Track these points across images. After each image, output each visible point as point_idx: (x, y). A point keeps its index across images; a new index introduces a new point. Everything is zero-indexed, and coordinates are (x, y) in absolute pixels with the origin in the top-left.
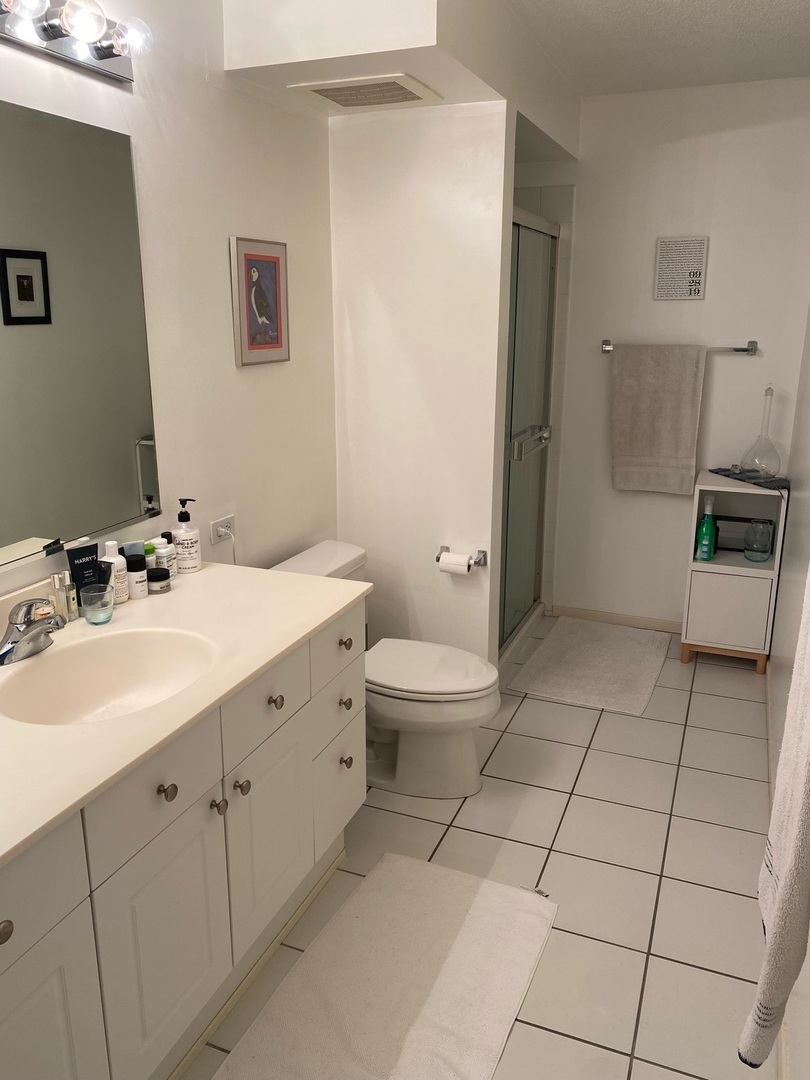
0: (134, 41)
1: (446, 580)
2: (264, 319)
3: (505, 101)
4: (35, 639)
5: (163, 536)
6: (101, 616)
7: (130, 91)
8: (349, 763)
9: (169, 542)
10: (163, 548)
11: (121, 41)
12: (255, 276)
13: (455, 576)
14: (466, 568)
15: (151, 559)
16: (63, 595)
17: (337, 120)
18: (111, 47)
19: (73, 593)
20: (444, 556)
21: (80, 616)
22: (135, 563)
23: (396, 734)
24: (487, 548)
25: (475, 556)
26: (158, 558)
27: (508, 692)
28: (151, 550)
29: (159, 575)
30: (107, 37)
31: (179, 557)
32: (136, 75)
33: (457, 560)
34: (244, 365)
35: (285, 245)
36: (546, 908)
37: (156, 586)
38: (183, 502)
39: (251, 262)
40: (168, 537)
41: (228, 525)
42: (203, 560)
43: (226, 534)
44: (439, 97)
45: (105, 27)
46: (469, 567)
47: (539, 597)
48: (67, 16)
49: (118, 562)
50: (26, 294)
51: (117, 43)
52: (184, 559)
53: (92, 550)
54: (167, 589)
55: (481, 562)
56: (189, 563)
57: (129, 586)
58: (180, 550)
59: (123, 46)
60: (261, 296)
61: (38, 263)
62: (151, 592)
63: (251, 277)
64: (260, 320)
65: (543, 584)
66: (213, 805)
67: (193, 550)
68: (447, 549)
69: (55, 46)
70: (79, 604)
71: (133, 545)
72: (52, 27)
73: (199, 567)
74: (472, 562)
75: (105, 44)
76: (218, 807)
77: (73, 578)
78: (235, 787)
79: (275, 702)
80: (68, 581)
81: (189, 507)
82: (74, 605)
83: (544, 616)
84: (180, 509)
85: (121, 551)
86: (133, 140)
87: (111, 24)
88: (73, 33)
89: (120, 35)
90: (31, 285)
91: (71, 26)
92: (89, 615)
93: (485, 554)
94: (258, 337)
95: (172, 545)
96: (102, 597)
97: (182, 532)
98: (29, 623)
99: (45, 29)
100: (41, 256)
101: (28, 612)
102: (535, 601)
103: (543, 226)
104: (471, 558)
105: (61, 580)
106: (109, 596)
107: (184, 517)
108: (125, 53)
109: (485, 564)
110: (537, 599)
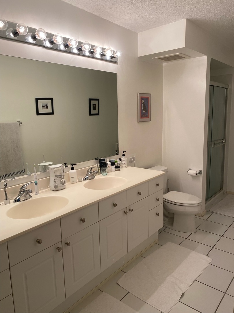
0: (118, 54)
1: (190, 177)
2: (145, 111)
3: (207, 56)
4: (92, 176)
5: (119, 159)
6: (105, 174)
7: (117, 64)
8: (158, 214)
9: (120, 160)
10: (119, 162)
11: (116, 55)
12: (143, 102)
13: (193, 176)
14: (195, 174)
15: (116, 164)
16: (98, 169)
17: (165, 64)
18: (114, 56)
19: (100, 169)
20: (190, 171)
21: (101, 174)
22: (113, 164)
23: (174, 214)
24: (202, 169)
25: (198, 171)
26: (117, 164)
27: (209, 211)
28: (116, 162)
29: (117, 167)
30: (113, 54)
31: (122, 164)
32: (119, 61)
33: (193, 172)
34: (139, 122)
35: (151, 94)
36: (209, 260)
37: (117, 169)
38: (124, 152)
39: (142, 98)
40: (120, 159)
41: (134, 159)
42: (127, 166)
43: (133, 161)
44: (190, 57)
45: (113, 53)
46: (196, 174)
47: (223, 188)
48: (106, 52)
49: (109, 163)
50: (94, 108)
51: (115, 55)
52: (123, 165)
53: (104, 160)
54: (119, 170)
55: (200, 173)
56: (124, 166)
57: (111, 169)
58: (122, 163)
59: (116, 56)
60: (144, 106)
61: (97, 101)
62: (115, 171)
63: (142, 102)
64: (144, 112)
65: (224, 185)
66: (124, 212)
67: (125, 163)
68: (191, 169)
69: (103, 57)
70: (101, 171)
71: (112, 160)
72: (102, 54)
73: (126, 167)
74: (197, 173)
75: (113, 55)
76: (125, 213)
77: (100, 165)
78: (129, 210)
79: (139, 193)
80: (99, 166)
81: (125, 153)
82: (100, 171)
83: (224, 193)
84: (123, 153)
85: (110, 161)
86: (117, 74)
87: (114, 52)
88: (106, 55)
89: (116, 54)
90: (95, 106)
91: (106, 54)
92: (102, 173)
93: (201, 171)
94: (143, 115)
95: (121, 161)
96: (105, 170)
97: (123, 158)
98: (91, 172)
99: (101, 55)
100: (98, 100)
101: (91, 170)
102: (221, 189)
103: (224, 86)
104: (197, 172)
105: (98, 166)
106: (107, 170)
107: (124, 155)
108: (116, 57)
109: (201, 174)
110: (222, 188)
